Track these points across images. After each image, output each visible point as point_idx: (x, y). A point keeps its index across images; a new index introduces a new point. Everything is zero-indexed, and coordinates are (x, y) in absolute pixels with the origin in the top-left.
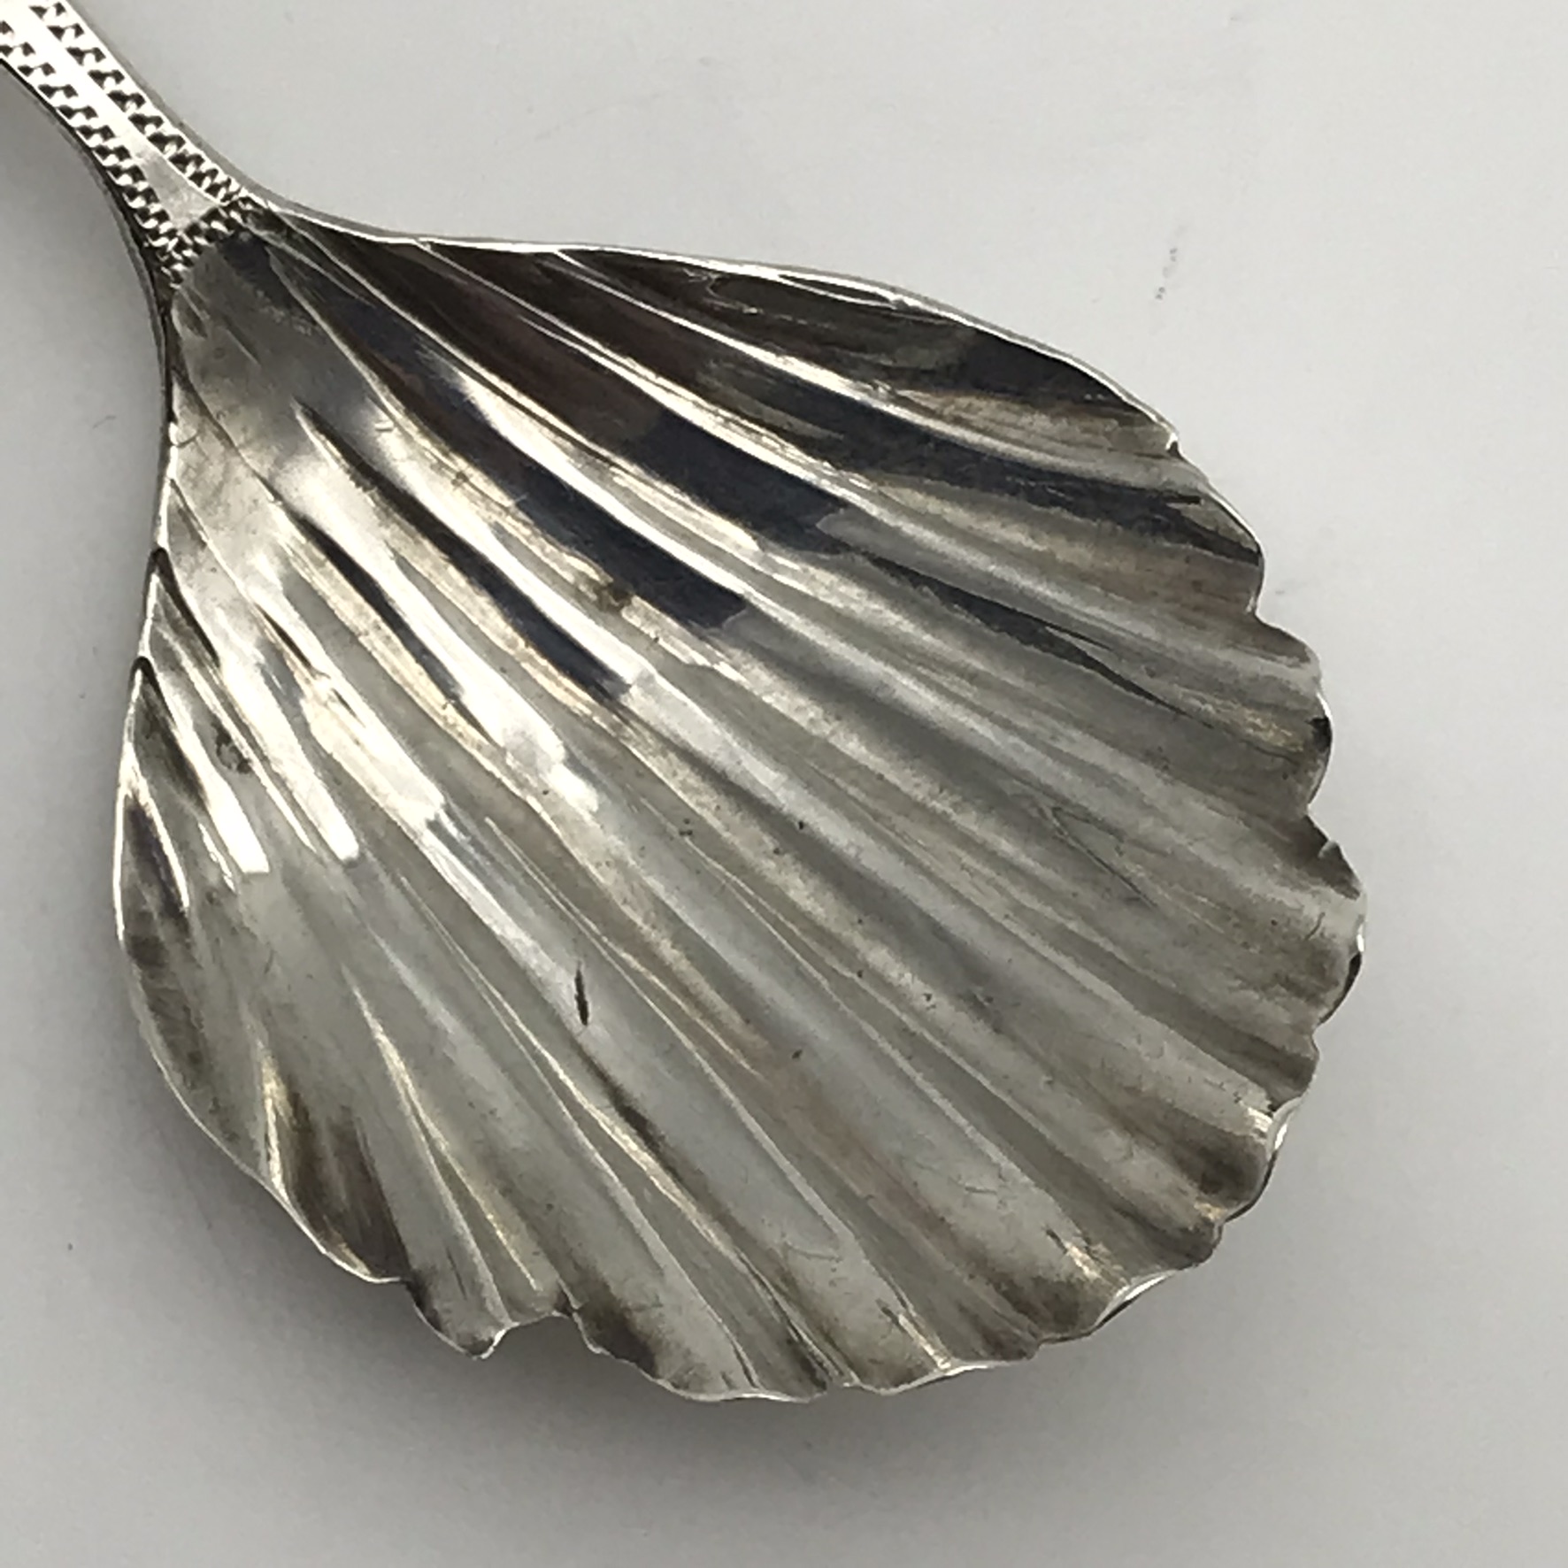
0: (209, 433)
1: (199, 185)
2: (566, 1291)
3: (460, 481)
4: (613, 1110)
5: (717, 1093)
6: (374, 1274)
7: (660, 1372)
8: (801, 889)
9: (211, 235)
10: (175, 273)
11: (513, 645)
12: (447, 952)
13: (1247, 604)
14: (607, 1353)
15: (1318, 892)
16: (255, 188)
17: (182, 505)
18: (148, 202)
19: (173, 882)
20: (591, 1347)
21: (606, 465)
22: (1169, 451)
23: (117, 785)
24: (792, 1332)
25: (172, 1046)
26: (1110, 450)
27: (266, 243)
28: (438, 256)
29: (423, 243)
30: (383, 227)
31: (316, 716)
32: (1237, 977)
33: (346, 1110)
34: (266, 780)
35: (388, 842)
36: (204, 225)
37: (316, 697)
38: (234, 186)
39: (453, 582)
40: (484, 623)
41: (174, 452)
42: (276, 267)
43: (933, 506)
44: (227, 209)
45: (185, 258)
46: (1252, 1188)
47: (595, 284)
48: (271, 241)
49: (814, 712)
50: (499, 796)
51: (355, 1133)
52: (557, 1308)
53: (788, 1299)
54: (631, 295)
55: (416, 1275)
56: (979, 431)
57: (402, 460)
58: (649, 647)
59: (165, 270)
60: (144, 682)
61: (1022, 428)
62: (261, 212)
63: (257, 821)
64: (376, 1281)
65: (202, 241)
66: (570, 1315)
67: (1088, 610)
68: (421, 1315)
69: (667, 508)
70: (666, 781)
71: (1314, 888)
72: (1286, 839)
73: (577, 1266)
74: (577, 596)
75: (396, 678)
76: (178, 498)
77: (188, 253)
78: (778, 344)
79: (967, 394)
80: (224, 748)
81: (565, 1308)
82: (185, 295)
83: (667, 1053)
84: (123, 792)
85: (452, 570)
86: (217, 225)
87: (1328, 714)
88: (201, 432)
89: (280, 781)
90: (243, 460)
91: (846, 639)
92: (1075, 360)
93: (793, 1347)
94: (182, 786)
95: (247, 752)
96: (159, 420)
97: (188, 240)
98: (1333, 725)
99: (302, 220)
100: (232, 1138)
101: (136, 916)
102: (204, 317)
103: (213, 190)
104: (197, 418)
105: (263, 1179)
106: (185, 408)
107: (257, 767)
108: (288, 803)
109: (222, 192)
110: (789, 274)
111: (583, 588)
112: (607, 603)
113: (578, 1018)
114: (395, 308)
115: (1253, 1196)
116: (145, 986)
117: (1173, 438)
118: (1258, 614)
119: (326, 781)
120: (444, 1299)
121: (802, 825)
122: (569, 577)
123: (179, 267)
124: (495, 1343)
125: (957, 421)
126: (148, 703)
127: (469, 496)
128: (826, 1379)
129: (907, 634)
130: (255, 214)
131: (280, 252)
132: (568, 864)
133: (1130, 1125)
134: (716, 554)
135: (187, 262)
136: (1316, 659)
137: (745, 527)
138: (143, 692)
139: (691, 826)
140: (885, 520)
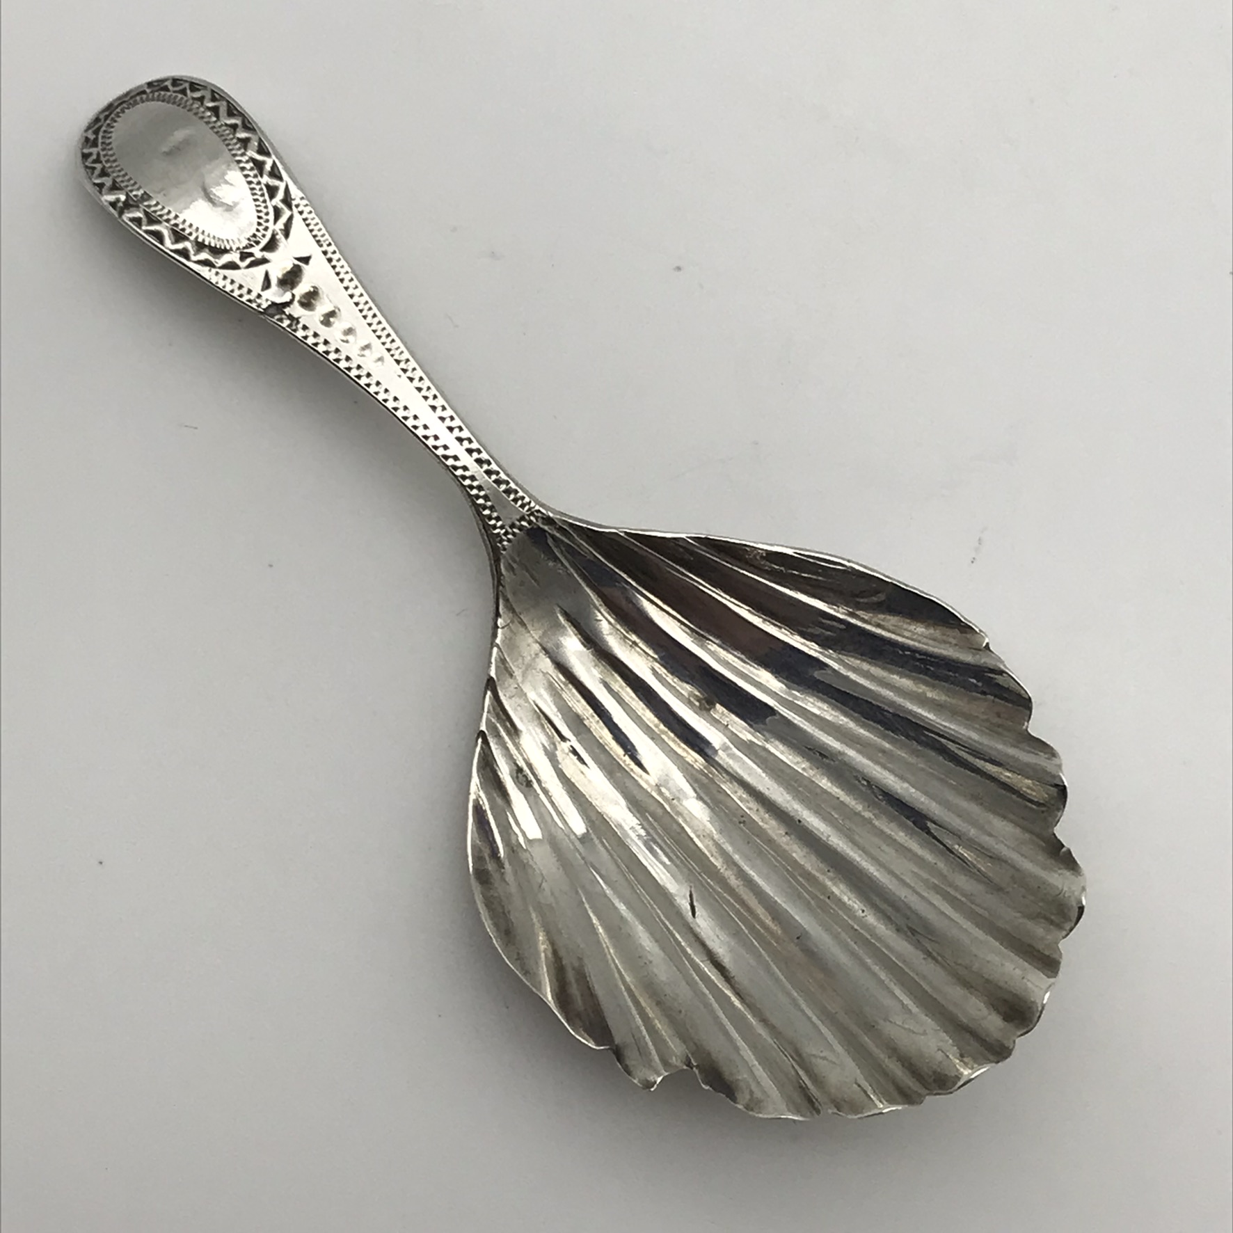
0: (516, 622)
1: (516, 503)
2: (690, 1055)
3: (633, 645)
4: (709, 962)
5: (760, 955)
6: (597, 1045)
7: (738, 1101)
8: (798, 853)
9: (521, 528)
10: (503, 545)
11: (657, 726)
12: (627, 879)
13: (1024, 725)
14: (711, 1089)
15: (1062, 874)
16: (542, 505)
17: (502, 657)
18: (492, 512)
19: (495, 841)
20: (704, 1086)
21: (705, 640)
22: (985, 647)
23: (469, 794)
24: (801, 1081)
25: (496, 925)
26: (956, 645)
27: (547, 532)
28: (626, 537)
29: (621, 532)
30: (603, 524)
31: (564, 759)
32: (1020, 912)
33: (580, 959)
34: (539, 791)
35: (597, 822)
36: (518, 523)
37: (563, 750)
38: (533, 504)
39: (628, 694)
40: (644, 715)
41: (500, 631)
42: (550, 541)
43: (865, 666)
44: (529, 516)
45: (508, 538)
46: (1031, 1021)
47: (704, 553)
48: (550, 531)
49: (805, 765)
50: (650, 801)
51: (584, 970)
52: (687, 1066)
53: (799, 1065)
54: (720, 559)
55: (617, 1046)
56: (889, 631)
57: (607, 635)
58: (725, 728)
59: (498, 544)
60: (482, 742)
61: (910, 631)
62: (545, 517)
63: (536, 812)
64: (598, 1048)
65: (516, 530)
66: (692, 1068)
67: (944, 723)
68: (620, 1066)
69: (734, 661)
70: (732, 795)
71: (1060, 871)
72: (1044, 845)
73: (695, 1044)
74: (689, 703)
75: (601, 741)
76: (500, 653)
77: (510, 536)
78: (791, 584)
79: (883, 613)
80: (520, 775)
81: (689, 1064)
82: (507, 556)
83: (734, 934)
84: (472, 797)
85: (628, 690)
86: (524, 523)
87: (1066, 784)
88: (512, 622)
89: (546, 792)
90: (531, 635)
91: (822, 729)
92: (937, 599)
93: (803, 1090)
94: (500, 794)
95: (531, 777)
96: (492, 615)
97: (510, 530)
98: (1068, 790)
99: (564, 521)
100: (526, 973)
101: (478, 859)
102: (515, 566)
103: (523, 506)
104: (511, 615)
105: (542, 994)
106: (505, 610)
107: (536, 785)
108: (550, 802)
109: (527, 508)
110: (798, 552)
111: (692, 699)
112: (705, 707)
113: (690, 914)
114: (606, 562)
115: (1031, 1026)
116: (482, 893)
117: (987, 640)
118: (1029, 730)
119: (568, 792)
120: (632, 1058)
121: (800, 821)
122: (686, 694)
123: (505, 543)
124: (658, 1083)
125: (878, 626)
126: (484, 752)
127: (638, 652)
128: (820, 1108)
129: (851, 728)
130: (543, 518)
131: (553, 537)
132: (683, 835)
133: (966, 984)
134: (758, 685)
135: (509, 540)
136: (1059, 756)
137: (772, 673)
138: (482, 748)
139: (744, 820)
140: (842, 672)
